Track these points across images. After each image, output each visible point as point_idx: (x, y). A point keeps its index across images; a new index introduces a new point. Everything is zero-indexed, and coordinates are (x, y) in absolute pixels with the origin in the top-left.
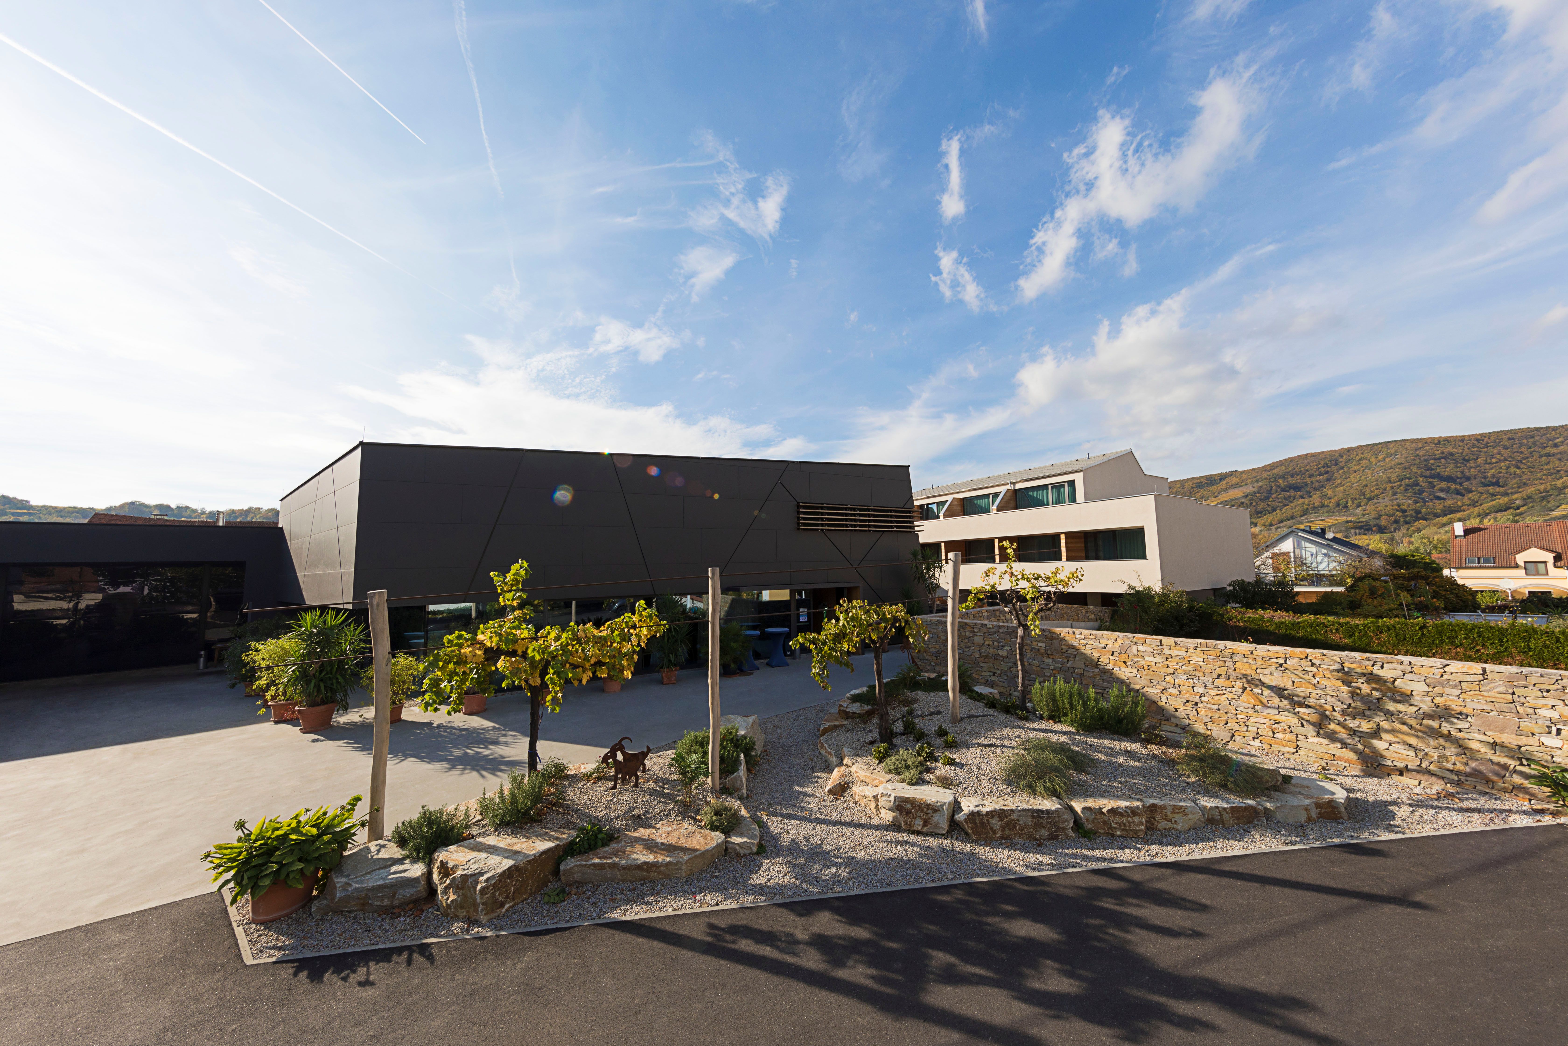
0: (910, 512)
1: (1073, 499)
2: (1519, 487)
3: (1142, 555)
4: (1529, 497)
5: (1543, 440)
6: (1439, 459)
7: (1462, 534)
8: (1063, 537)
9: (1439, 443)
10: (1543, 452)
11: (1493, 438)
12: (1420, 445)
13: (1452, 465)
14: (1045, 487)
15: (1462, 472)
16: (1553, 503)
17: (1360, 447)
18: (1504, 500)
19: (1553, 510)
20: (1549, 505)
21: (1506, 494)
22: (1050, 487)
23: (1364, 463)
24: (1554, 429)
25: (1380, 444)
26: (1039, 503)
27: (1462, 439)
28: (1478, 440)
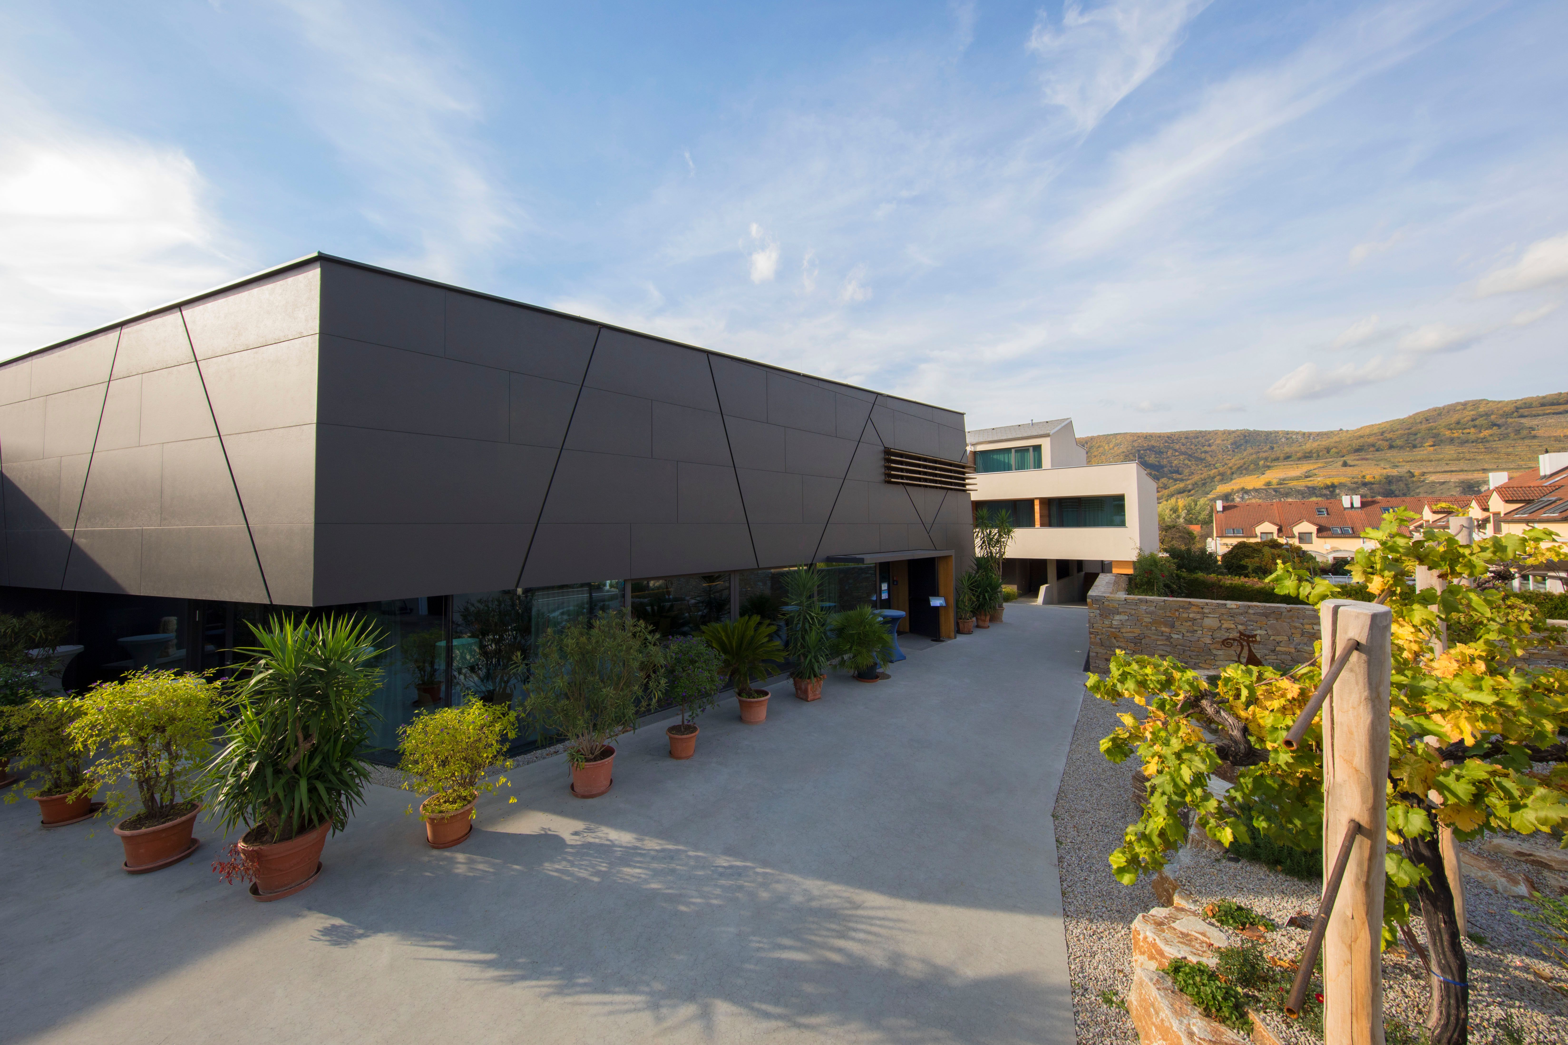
0: (963, 467)
1: (1038, 465)
2: (1189, 475)
3: (1122, 524)
4: (1196, 483)
5: (1203, 441)
6: (1146, 450)
7: (1221, 510)
8: (1037, 503)
9: (1146, 438)
10: (1203, 450)
11: (1176, 436)
12: (1136, 439)
13: (1153, 456)
14: (1008, 450)
15: (1159, 462)
16: (1208, 489)
17: (1099, 436)
18: (1181, 485)
19: (1208, 494)
20: (1206, 490)
21: (1182, 480)
22: (1013, 451)
23: (1101, 449)
24: (1210, 433)
25: (1111, 435)
26: (1005, 467)
27: (1160, 436)
28: (1168, 437)
